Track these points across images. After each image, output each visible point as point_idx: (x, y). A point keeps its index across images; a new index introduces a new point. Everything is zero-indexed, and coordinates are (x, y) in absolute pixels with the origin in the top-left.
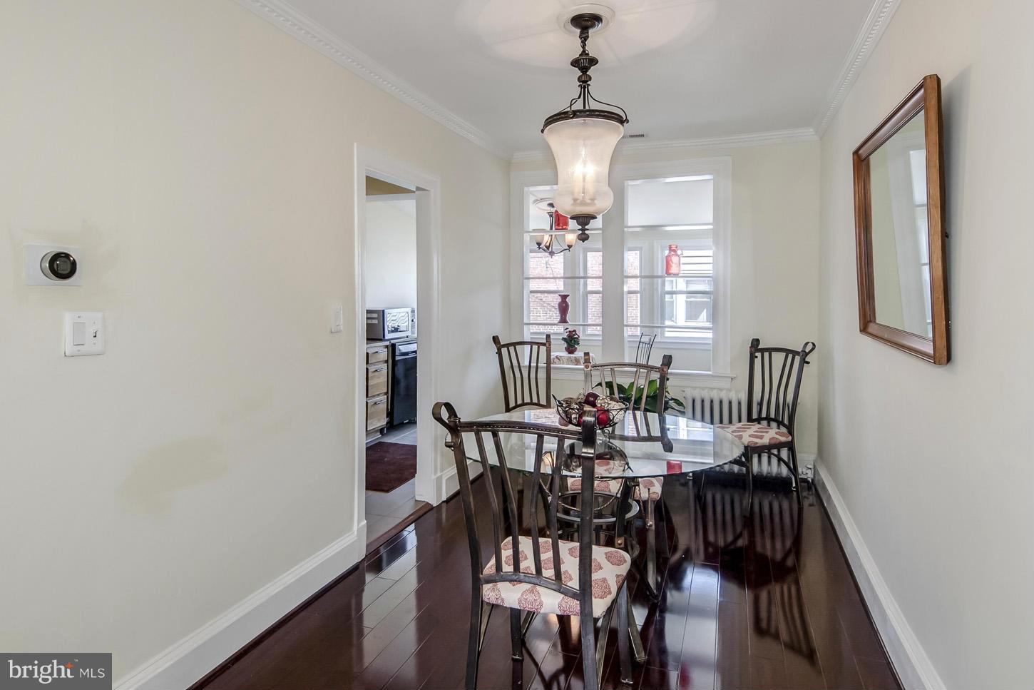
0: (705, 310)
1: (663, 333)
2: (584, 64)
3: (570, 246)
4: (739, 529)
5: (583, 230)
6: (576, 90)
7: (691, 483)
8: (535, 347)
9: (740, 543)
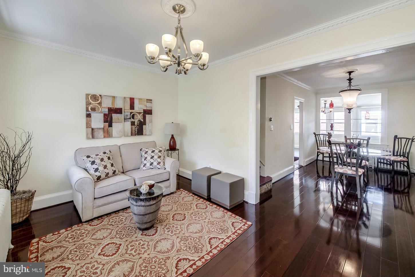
0: (374, 129)
1: (361, 134)
2: (350, 80)
3: (331, 111)
4: (389, 182)
5: (350, 111)
6: (348, 84)
7: (373, 171)
8: (325, 136)
9: (389, 187)
